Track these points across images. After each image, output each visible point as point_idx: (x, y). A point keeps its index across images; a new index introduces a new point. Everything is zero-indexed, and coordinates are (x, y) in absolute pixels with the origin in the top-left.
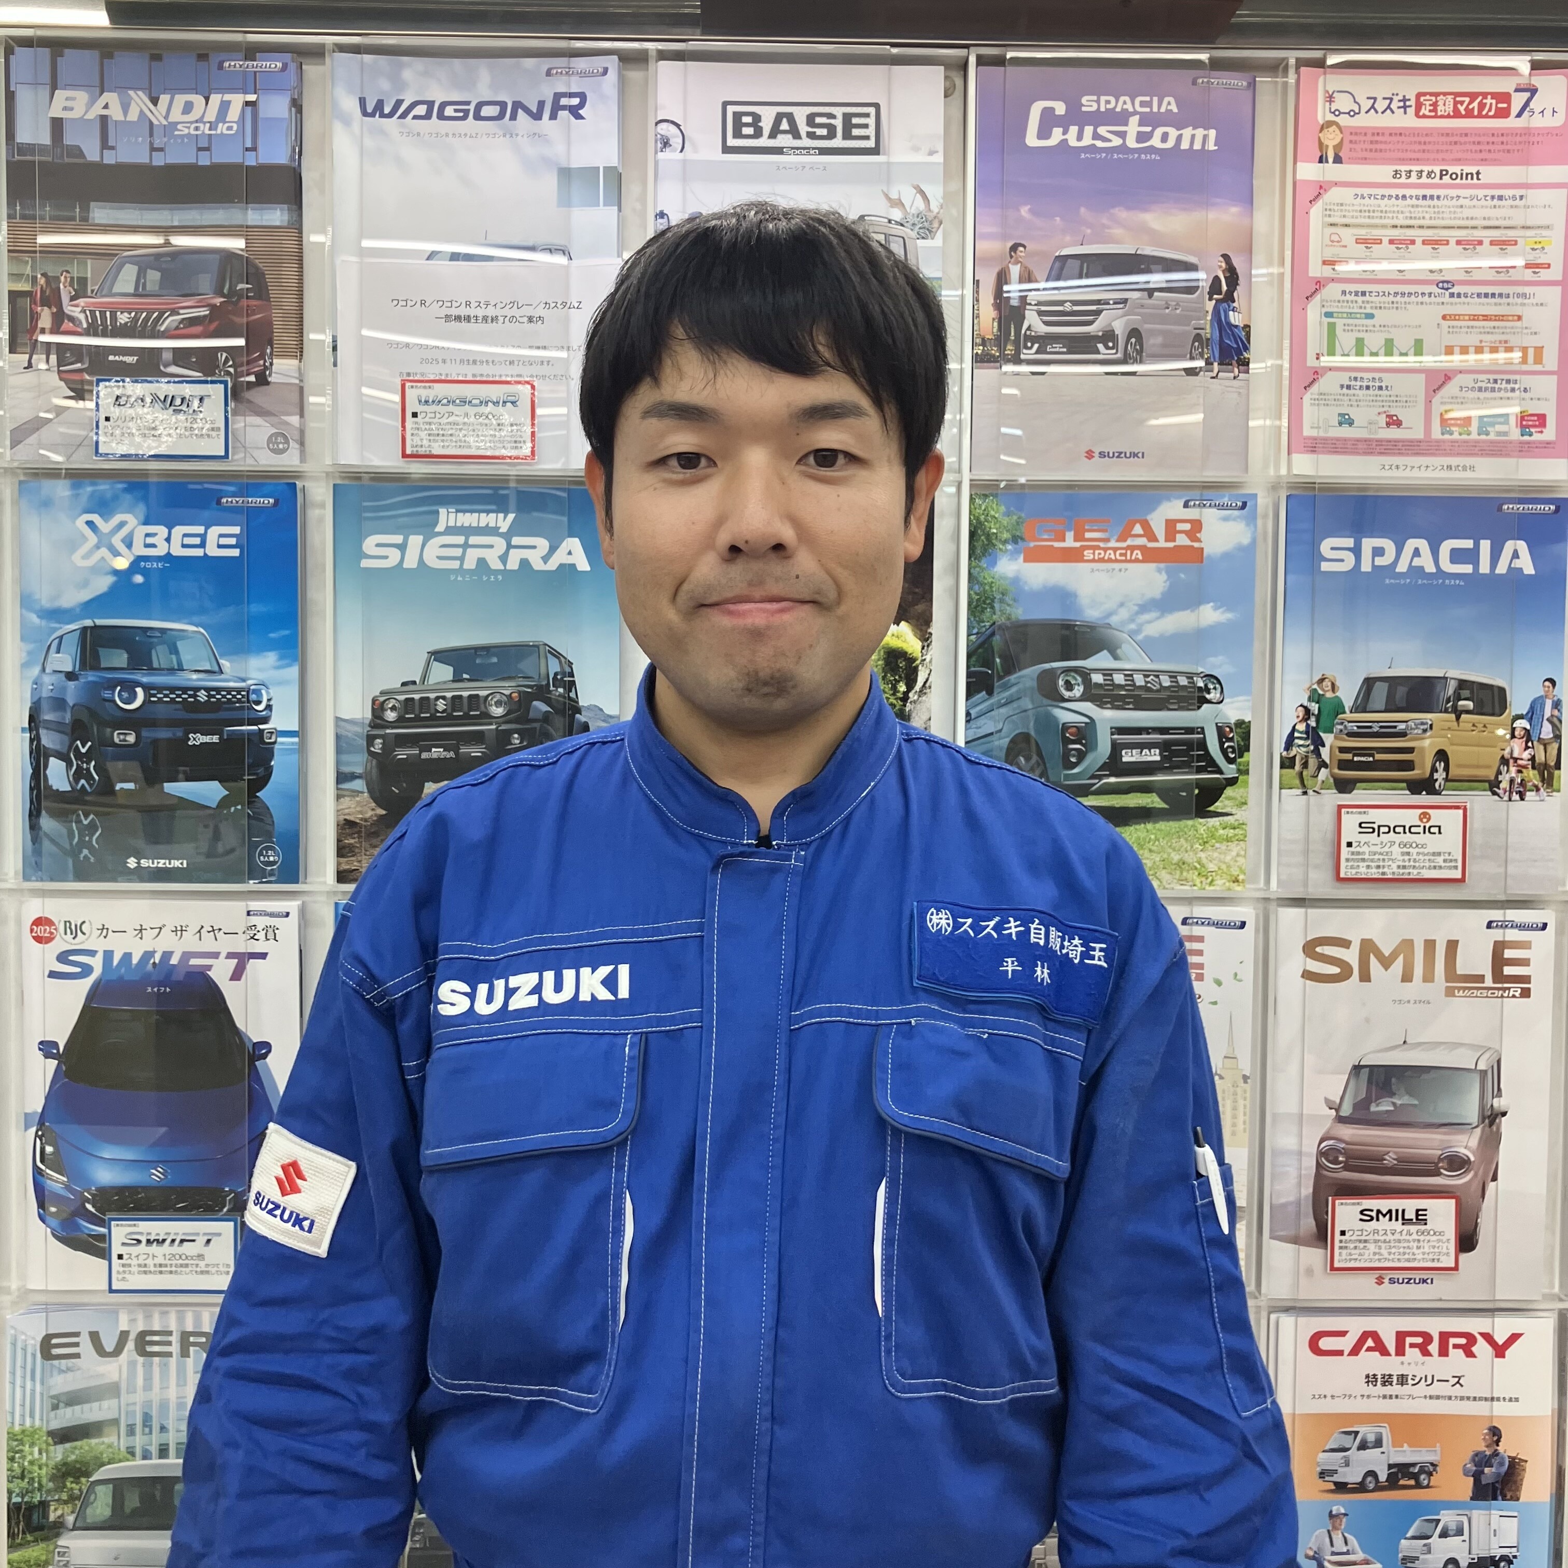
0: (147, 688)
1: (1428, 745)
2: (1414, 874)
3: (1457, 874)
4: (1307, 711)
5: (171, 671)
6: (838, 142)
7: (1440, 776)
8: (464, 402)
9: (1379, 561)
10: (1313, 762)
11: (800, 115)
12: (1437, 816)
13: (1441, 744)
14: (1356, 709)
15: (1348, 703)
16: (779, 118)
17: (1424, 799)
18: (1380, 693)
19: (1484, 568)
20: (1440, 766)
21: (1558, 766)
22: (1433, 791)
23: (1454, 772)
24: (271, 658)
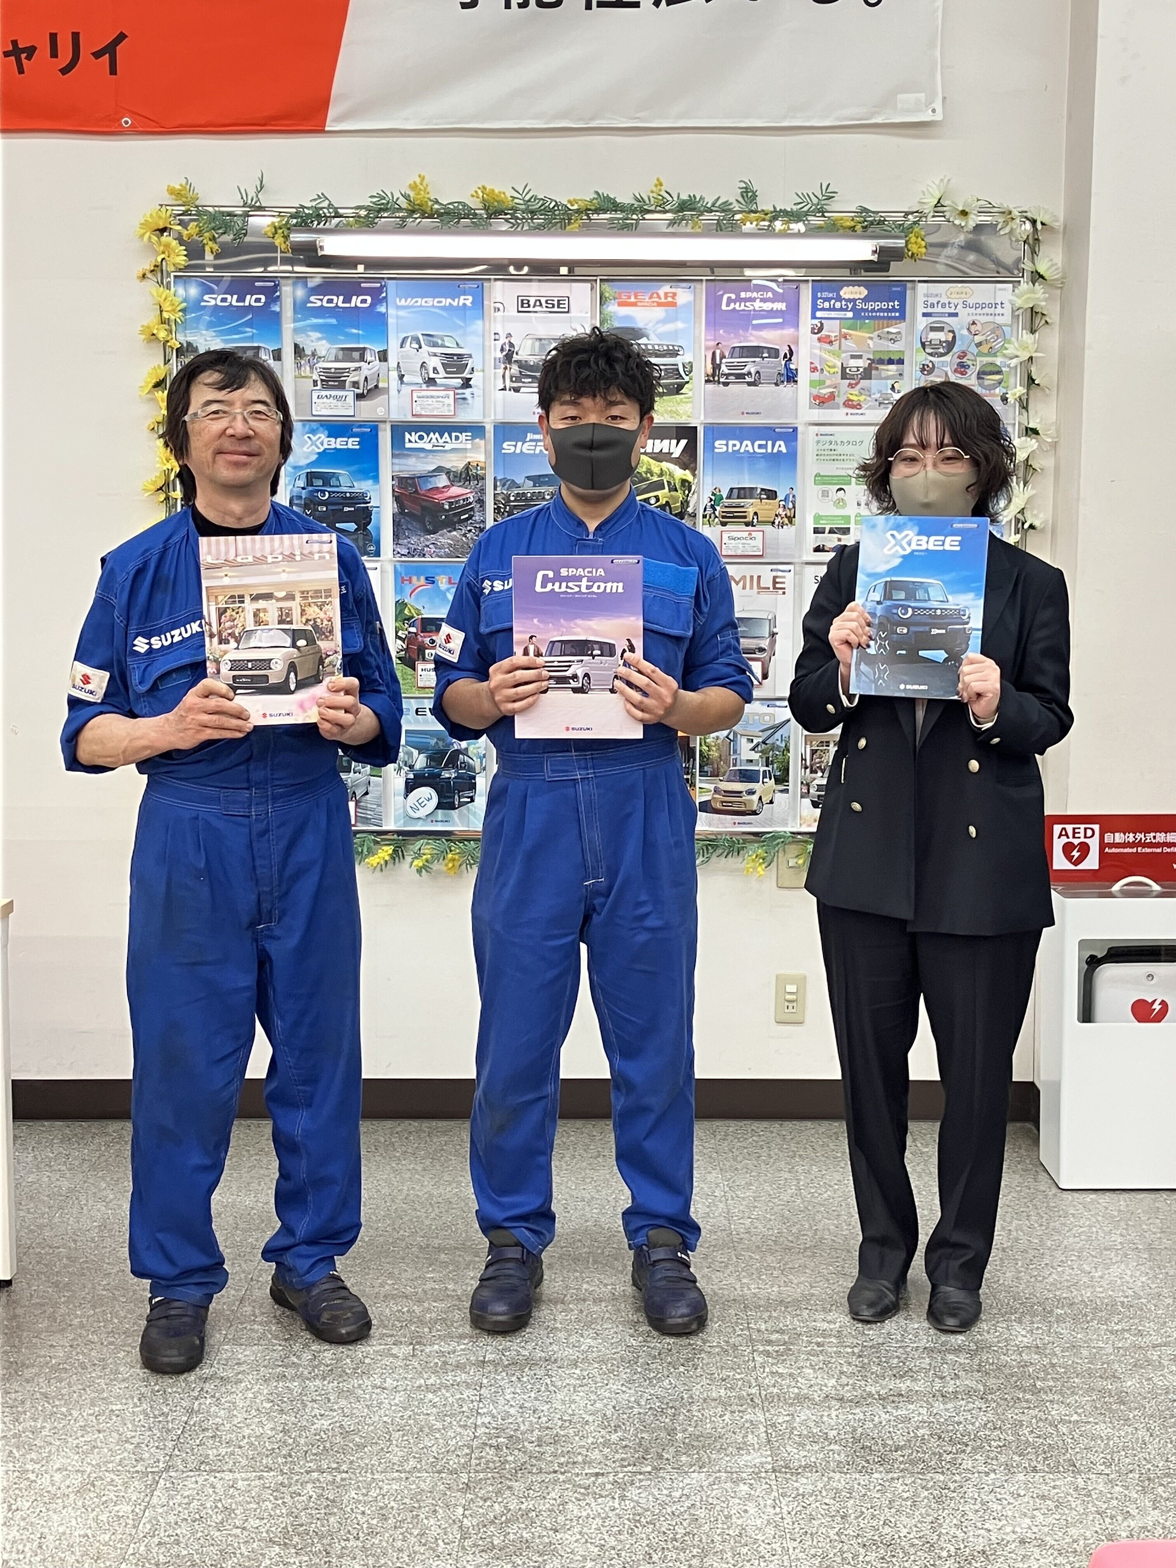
0: (329, 492)
1: (751, 511)
2: (747, 553)
3: (761, 553)
4: (711, 500)
5: (337, 486)
6: (556, 309)
7: (755, 520)
8: (432, 397)
9: (735, 449)
10: (713, 516)
11: (543, 300)
12: (754, 534)
13: (755, 510)
14: (727, 498)
15: (725, 497)
16: (536, 301)
17: (750, 528)
18: (735, 492)
19: (769, 450)
20: (755, 517)
21: (794, 517)
22: (753, 526)
23: (760, 519)
24: (370, 482)
